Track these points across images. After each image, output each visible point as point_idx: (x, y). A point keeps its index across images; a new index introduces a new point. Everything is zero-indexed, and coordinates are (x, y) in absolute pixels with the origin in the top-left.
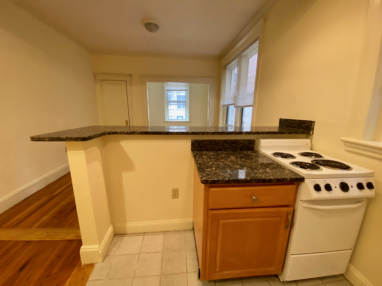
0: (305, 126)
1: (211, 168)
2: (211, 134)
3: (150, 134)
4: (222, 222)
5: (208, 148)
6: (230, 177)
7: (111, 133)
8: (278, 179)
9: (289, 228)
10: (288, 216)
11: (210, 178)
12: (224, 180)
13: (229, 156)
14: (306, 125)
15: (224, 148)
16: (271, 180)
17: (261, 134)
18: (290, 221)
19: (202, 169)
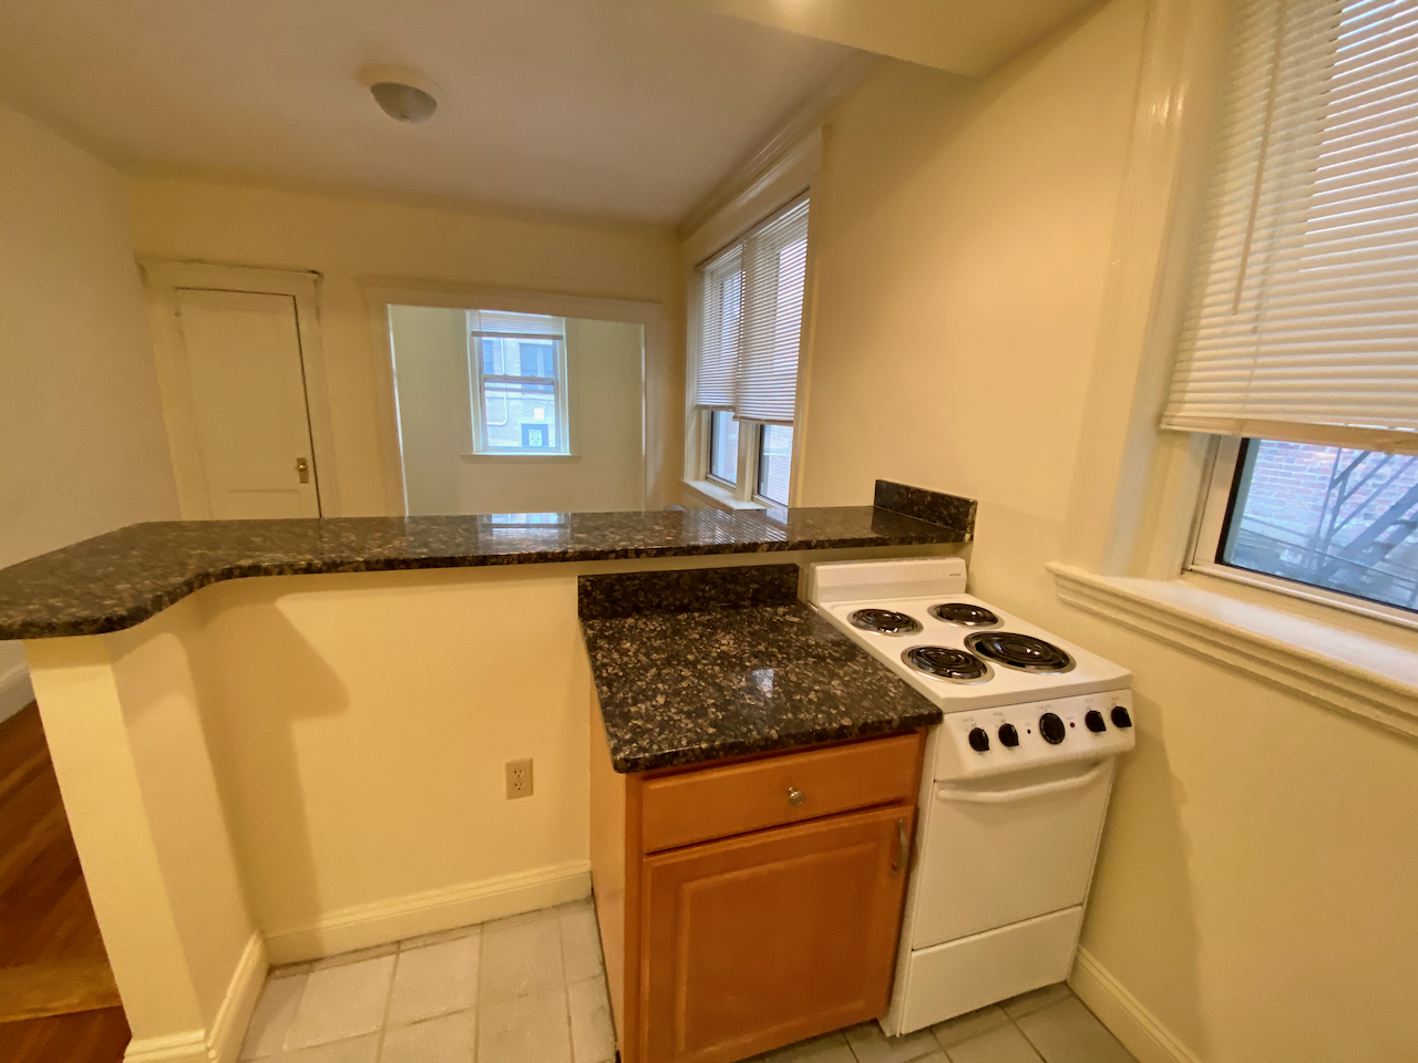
0: (950, 516)
1: (651, 701)
2: (649, 556)
3: (408, 568)
4: (690, 887)
5: (642, 602)
6: (714, 734)
7: (237, 572)
8: (865, 725)
9: (902, 872)
10: (899, 835)
11: (645, 750)
12: (693, 750)
13: (713, 634)
14: (953, 511)
15: (697, 599)
16: (845, 731)
17: (815, 547)
18: (905, 850)
19: (617, 706)
